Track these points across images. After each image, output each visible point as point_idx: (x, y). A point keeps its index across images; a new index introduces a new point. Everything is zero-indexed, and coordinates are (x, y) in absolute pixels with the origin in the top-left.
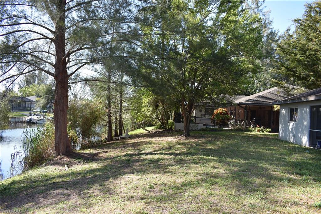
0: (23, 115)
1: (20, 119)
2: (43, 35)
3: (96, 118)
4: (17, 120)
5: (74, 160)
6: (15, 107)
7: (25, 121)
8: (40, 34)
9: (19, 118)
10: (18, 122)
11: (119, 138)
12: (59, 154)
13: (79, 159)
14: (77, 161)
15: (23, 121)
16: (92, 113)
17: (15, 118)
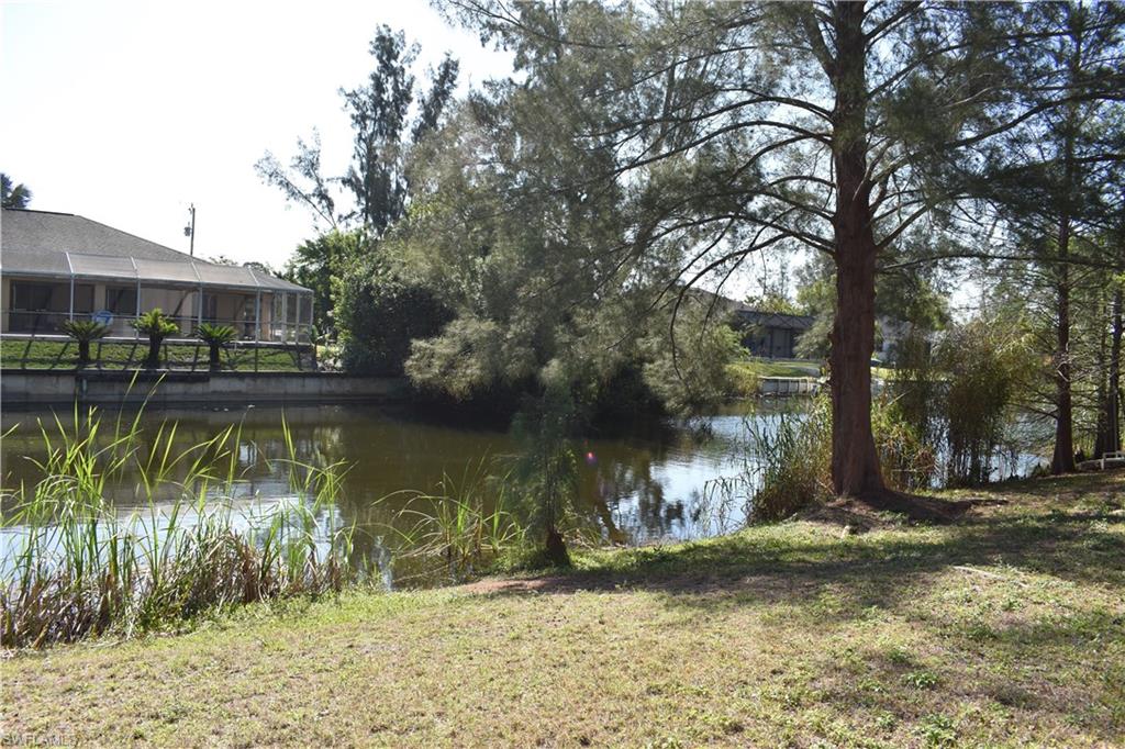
0: (800, 373)
1: (791, 385)
2: (797, 129)
3: (1003, 384)
4: (782, 387)
5: (880, 514)
6: (779, 348)
7: (804, 392)
8: (790, 127)
9: (787, 381)
10: (786, 394)
11: (1099, 463)
12: (839, 492)
13: (897, 512)
14: (888, 517)
15: (801, 390)
16: (989, 368)
17: (776, 381)
